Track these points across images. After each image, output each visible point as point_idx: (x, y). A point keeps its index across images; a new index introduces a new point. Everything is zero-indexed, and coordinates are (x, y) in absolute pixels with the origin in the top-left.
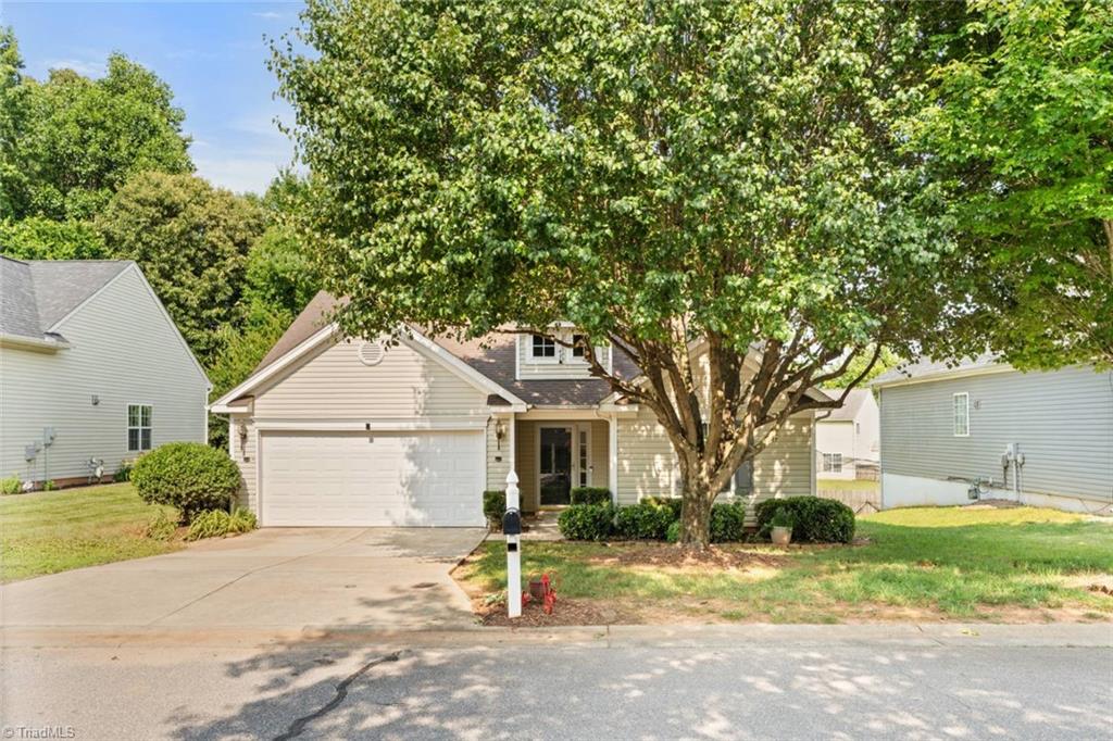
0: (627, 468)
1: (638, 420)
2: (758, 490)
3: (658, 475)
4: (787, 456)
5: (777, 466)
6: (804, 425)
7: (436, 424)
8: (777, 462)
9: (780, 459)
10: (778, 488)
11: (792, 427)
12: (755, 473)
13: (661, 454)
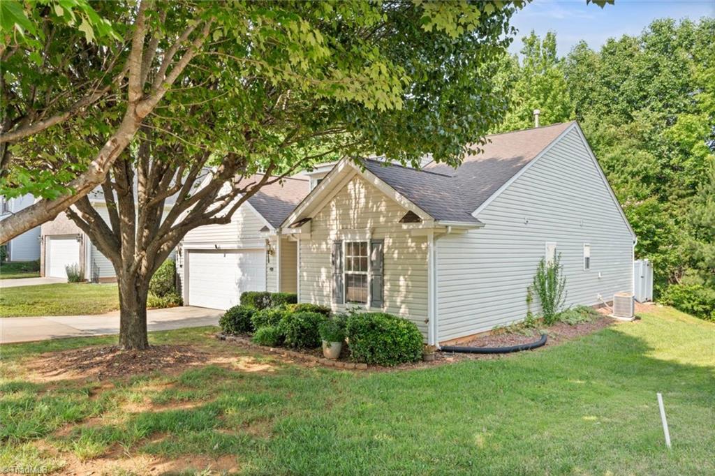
0: (306, 278)
1: (311, 240)
2: (387, 304)
3: (322, 285)
4: (409, 273)
5: (402, 282)
6: (423, 243)
7: (246, 245)
8: (402, 278)
9: (404, 275)
10: (402, 302)
11: (413, 244)
12: (385, 287)
13: (326, 268)
